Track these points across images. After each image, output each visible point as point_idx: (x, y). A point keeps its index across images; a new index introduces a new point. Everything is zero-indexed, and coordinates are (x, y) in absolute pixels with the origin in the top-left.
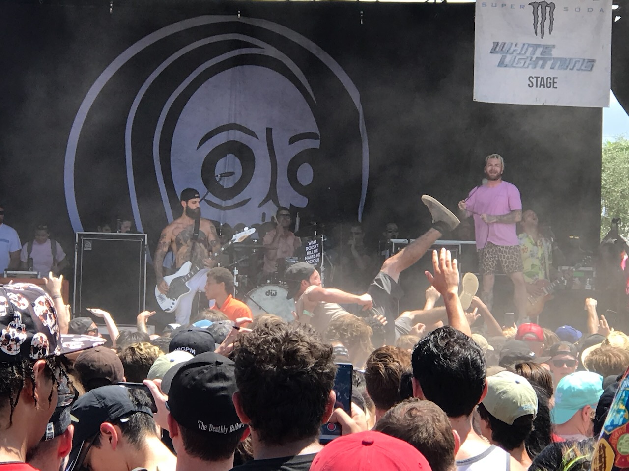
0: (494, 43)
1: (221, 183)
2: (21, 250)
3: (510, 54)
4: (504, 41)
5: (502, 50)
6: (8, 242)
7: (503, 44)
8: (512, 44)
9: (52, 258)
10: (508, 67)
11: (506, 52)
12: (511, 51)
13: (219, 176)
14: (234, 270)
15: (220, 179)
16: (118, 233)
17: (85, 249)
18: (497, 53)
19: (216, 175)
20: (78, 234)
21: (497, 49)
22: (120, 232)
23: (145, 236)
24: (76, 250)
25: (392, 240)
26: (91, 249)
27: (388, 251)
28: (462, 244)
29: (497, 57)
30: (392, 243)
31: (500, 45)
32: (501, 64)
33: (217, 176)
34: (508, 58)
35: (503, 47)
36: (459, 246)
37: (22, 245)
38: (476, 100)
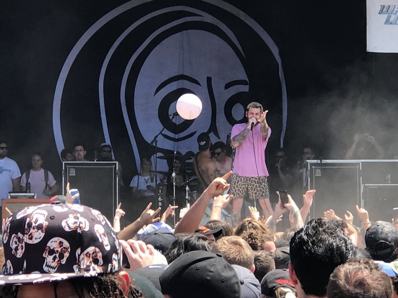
0: (381, 6)
1: (174, 121)
2: (21, 178)
3: (394, 14)
4: (389, 5)
5: (387, 11)
6: (10, 171)
7: (388, 7)
8: (395, 6)
9: (45, 183)
10: (393, 24)
11: (391, 13)
12: (394, 12)
13: (172, 115)
14: (186, 187)
15: (173, 118)
16: (95, 162)
17: (70, 175)
18: (384, 13)
19: (169, 114)
20: (65, 163)
21: (384, 11)
22: (97, 161)
23: (116, 163)
24: (63, 176)
25: (308, 161)
26: (74, 175)
27: (305, 169)
28: (362, 162)
29: (384, 17)
30: (308, 163)
31: (386, 7)
32: (387, 22)
33: (171, 115)
34: (393, 18)
35: (388, 9)
36: (360, 163)
37: (22, 174)
38: (369, 51)
